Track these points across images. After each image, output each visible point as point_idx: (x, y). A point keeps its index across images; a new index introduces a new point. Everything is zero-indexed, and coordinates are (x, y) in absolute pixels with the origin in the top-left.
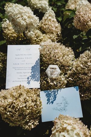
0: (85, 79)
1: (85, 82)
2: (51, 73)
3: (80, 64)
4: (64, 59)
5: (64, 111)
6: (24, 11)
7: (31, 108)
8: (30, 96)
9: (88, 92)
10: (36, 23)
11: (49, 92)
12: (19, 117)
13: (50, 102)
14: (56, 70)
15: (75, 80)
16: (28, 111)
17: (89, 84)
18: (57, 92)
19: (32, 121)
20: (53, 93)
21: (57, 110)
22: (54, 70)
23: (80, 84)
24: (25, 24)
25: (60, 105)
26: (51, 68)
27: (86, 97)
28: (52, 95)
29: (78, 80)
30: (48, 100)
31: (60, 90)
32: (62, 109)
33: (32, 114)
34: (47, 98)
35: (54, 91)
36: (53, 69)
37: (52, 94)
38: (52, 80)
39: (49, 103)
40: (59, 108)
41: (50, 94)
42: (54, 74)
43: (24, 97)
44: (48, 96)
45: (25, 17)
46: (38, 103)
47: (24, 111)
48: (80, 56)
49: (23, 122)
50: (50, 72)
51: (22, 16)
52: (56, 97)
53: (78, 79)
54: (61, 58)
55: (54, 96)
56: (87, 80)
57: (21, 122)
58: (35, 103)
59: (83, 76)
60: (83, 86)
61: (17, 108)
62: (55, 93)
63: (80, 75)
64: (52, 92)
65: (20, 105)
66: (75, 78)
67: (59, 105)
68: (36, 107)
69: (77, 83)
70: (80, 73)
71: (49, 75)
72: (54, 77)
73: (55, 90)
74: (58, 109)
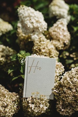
6: (33, 15)
10: (42, 28)
24: (32, 27)
45: (33, 20)
51: (30, 20)
70: (66, 87)
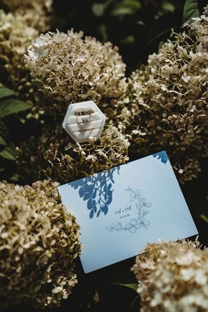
0: (180, 123)
1: (182, 131)
2: (80, 126)
3: (157, 85)
4: (105, 79)
5: (143, 228)
7: (53, 242)
8: (39, 207)
9: (191, 160)
11: (86, 182)
12: (23, 279)
13: (98, 209)
14: (93, 114)
15: (150, 134)
16: (49, 254)
17: (193, 135)
18: (111, 178)
19: (62, 279)
20: (99, 183)
21: (122, 229)
22: (87, 116)
23: (169, 140)
25: (126, 213)
26: (77, 114)
27: (188, 175)
28: (96, 189)
29: (159, 133)
30: (91, 205)
31: (116, 170)
32: (134, 223)
33: (57, 260)
34: (87, 201)
35: (99, 179)
36: (83, 113)
37: (96, 187)
38: (88, 147)
39: (95, 214)
40: (125, 222)
41: (92, 187)
42: (90, 127)
43: (27, 215)
44: (87, 194)
46: (69, 223)
47: (37, 257)
48: (149, 61)
49: (37, 289)
50: (76, 125)
52: (111, 192)
53: (159, 128)
54: (98, 78)
55: (105, 190)
56: (186, 126)
57: (32, 292)
58: (61, 226)
59: (175, 116)
60: (177, 144)
61: (16, 253)
62: (105, 182)
63: (164, 115)
64: (95, 182)
65: (25, 243)
66: (151, 127)
67: (122, 214)
68: (65, 236)
69: (157, 140)
71: (77, 134)
72: (91, 138)
73: (103, 174)
74: (123, 226)
